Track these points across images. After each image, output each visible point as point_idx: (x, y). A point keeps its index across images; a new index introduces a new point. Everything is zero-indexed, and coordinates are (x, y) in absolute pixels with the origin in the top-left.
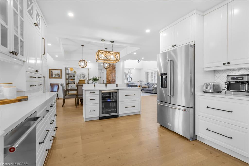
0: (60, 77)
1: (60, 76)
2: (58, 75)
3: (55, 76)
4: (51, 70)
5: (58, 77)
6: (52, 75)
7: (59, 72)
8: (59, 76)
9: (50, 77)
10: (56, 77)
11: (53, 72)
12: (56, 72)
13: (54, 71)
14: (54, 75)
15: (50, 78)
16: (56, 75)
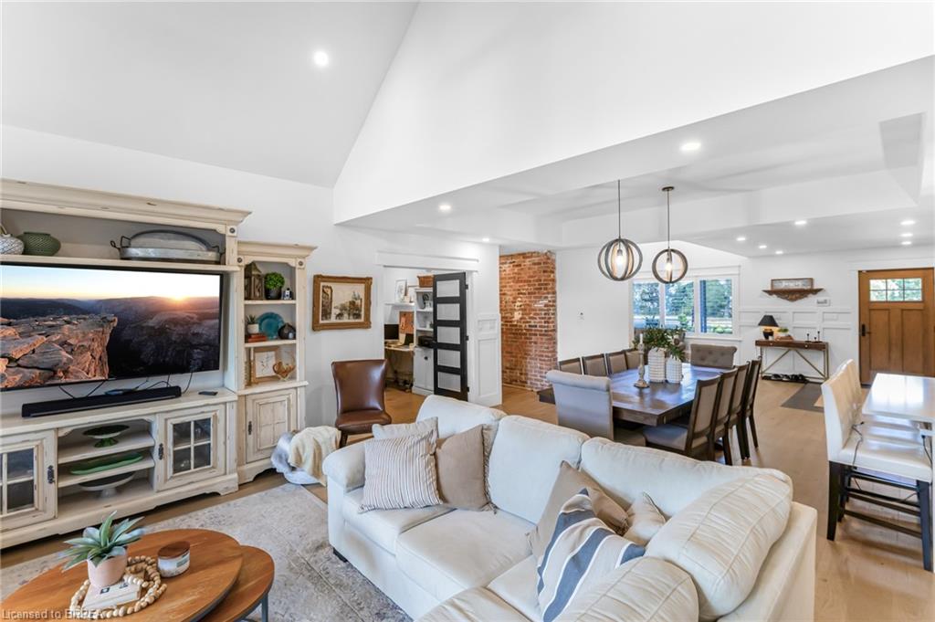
0: (362, 320)
1: (363, 313)
2: (353, 309)
3: (340, 316)
4: (322, 284)
5: (352, 320)
6: (326, 314)
7: (360, 289)
8: (358, 316)
9: (318, 321)
10: (346, 319)
11: (329, 293)
12: (342, 295)
13: (334, 286)
14: (335, 311)
15: (316, 327)
16: (343, 308)
